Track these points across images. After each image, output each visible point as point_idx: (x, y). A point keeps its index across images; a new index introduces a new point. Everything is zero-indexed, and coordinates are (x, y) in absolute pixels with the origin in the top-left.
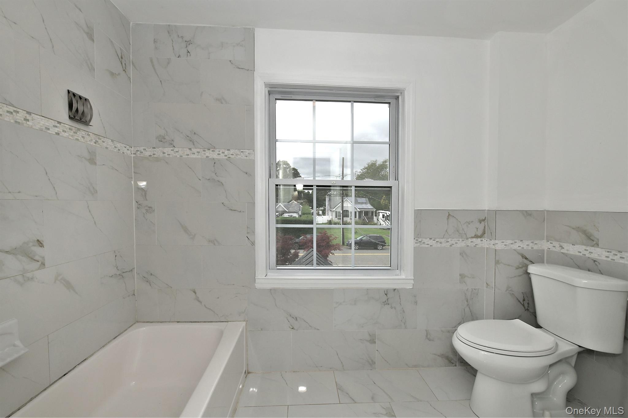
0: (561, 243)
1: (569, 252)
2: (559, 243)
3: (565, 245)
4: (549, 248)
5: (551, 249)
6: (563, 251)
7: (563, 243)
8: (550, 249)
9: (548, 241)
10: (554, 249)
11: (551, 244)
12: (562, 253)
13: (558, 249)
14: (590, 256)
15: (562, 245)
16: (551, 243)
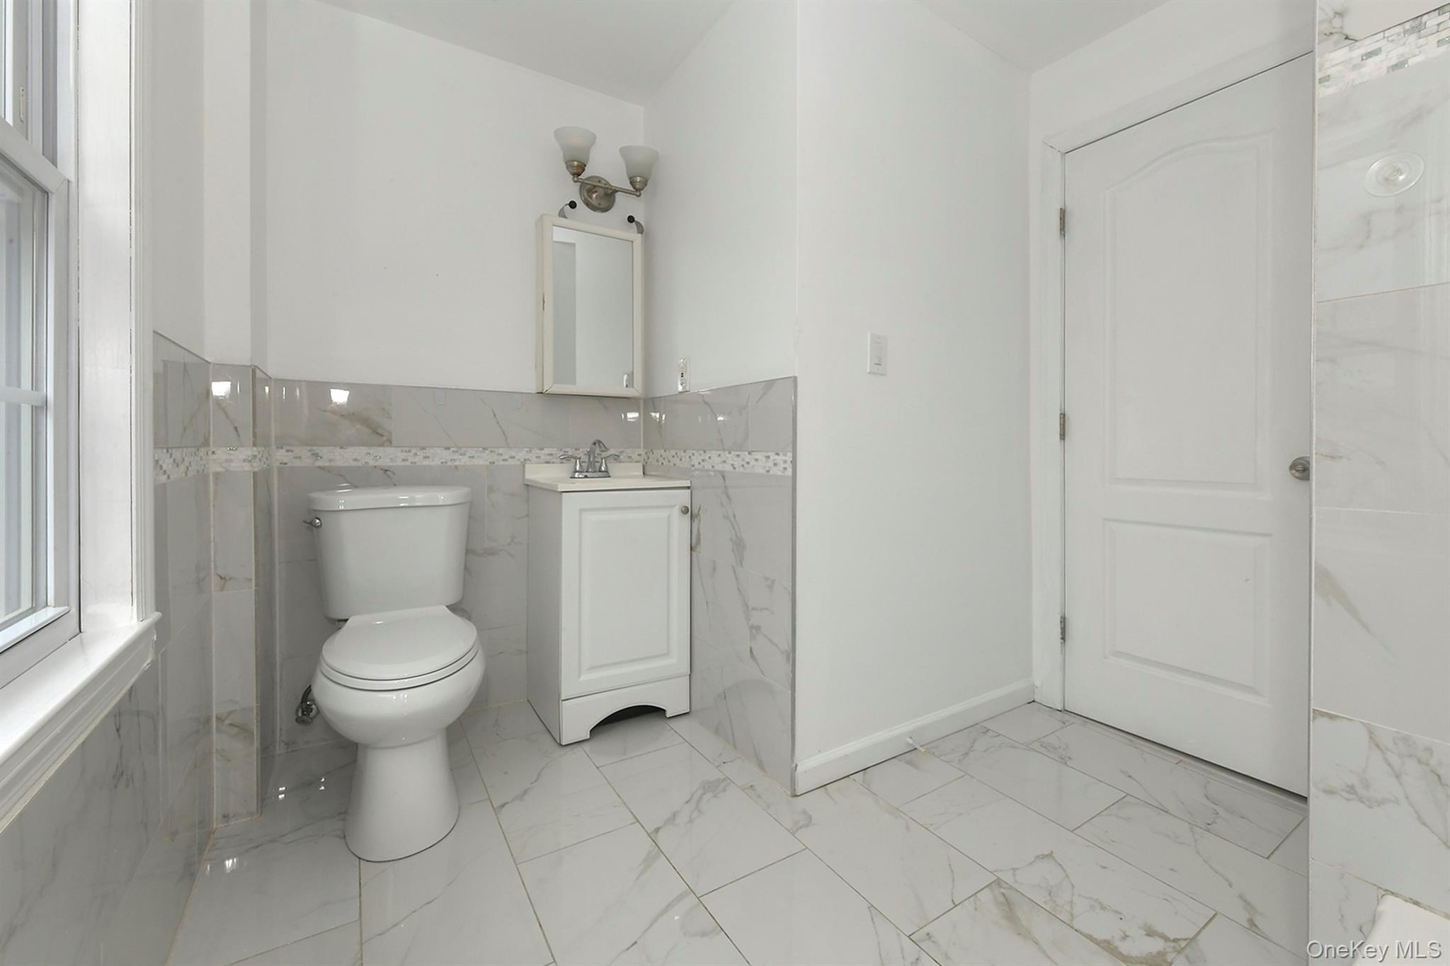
0: (314, 448)
1: (333, 464)
2: (309, 448)
3: (323, 451)
4: (285, 461)
5: (289, 464)
6: (319, 463)
7: (320, 448)
8: (286, 464)
9: (282, 448)
10: (298, 463)
11: (290, 453)
12: (320, 468)
13: (307, 461)
14: (376, 464)
15: (318, 451)
16: (288, 451)
